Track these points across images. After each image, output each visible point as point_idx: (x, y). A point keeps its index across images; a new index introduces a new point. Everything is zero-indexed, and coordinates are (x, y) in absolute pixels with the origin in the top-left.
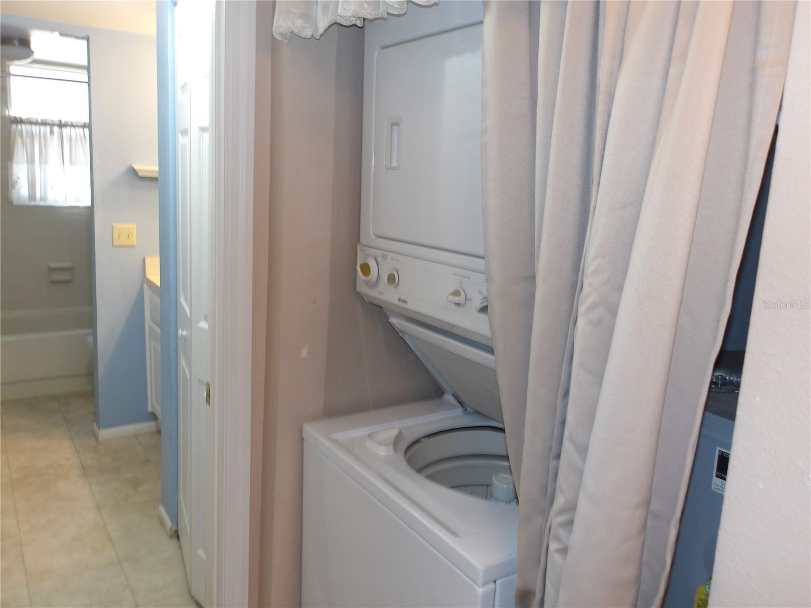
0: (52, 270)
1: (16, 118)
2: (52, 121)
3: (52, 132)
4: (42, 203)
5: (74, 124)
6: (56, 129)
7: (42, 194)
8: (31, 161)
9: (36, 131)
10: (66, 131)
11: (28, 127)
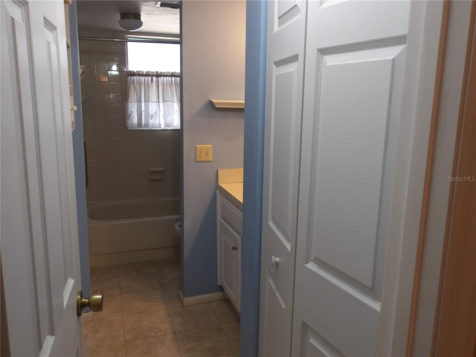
0: (152, 172)
1: (130, 72)
2: (152, 72)
3: (152, 81)
4: (146, 128)
5: (166, 74)
6: (154, 78)
7: (146, 122)
8: (139, 101)
9: (142, 80)
10: (161, 79)
11: (138, 77)
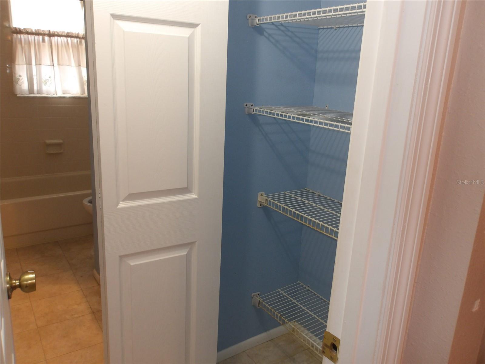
1: (16, 28)
2: (43, 31)
3: (43, 40)
4: (39, 95)
5: (60, 34)
6: (46, 38)
7: (39, 89)
8: (29, 63)
9: (31, 39)
10: (54, 39)
11: (26, 36)
